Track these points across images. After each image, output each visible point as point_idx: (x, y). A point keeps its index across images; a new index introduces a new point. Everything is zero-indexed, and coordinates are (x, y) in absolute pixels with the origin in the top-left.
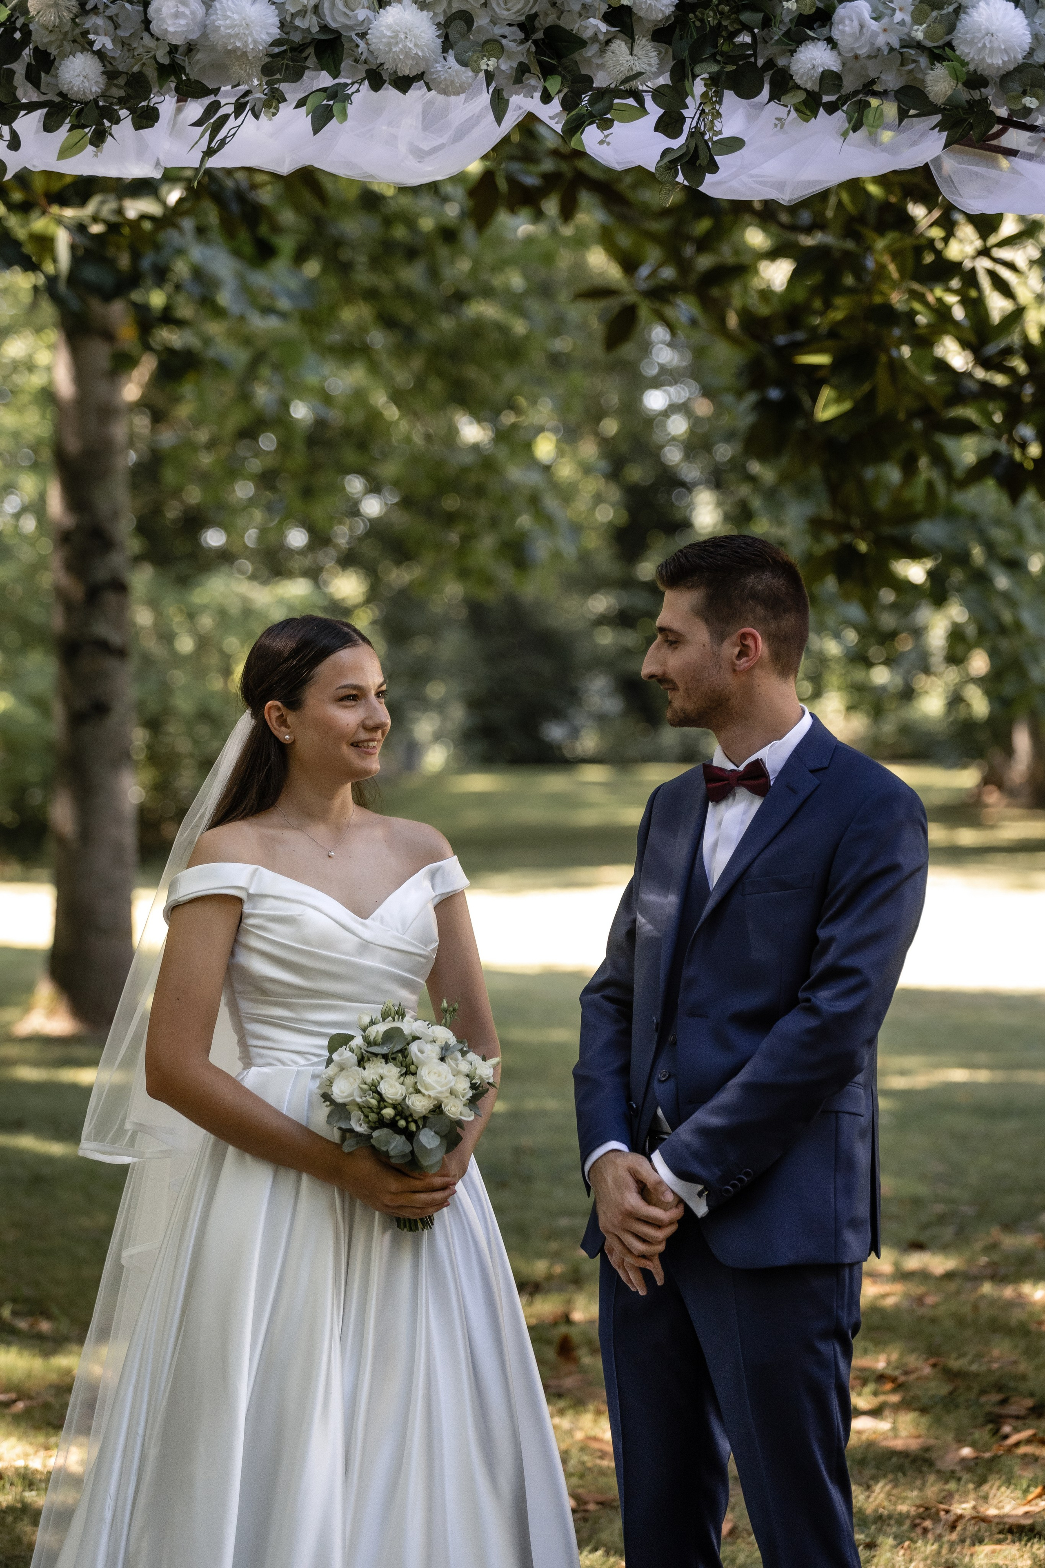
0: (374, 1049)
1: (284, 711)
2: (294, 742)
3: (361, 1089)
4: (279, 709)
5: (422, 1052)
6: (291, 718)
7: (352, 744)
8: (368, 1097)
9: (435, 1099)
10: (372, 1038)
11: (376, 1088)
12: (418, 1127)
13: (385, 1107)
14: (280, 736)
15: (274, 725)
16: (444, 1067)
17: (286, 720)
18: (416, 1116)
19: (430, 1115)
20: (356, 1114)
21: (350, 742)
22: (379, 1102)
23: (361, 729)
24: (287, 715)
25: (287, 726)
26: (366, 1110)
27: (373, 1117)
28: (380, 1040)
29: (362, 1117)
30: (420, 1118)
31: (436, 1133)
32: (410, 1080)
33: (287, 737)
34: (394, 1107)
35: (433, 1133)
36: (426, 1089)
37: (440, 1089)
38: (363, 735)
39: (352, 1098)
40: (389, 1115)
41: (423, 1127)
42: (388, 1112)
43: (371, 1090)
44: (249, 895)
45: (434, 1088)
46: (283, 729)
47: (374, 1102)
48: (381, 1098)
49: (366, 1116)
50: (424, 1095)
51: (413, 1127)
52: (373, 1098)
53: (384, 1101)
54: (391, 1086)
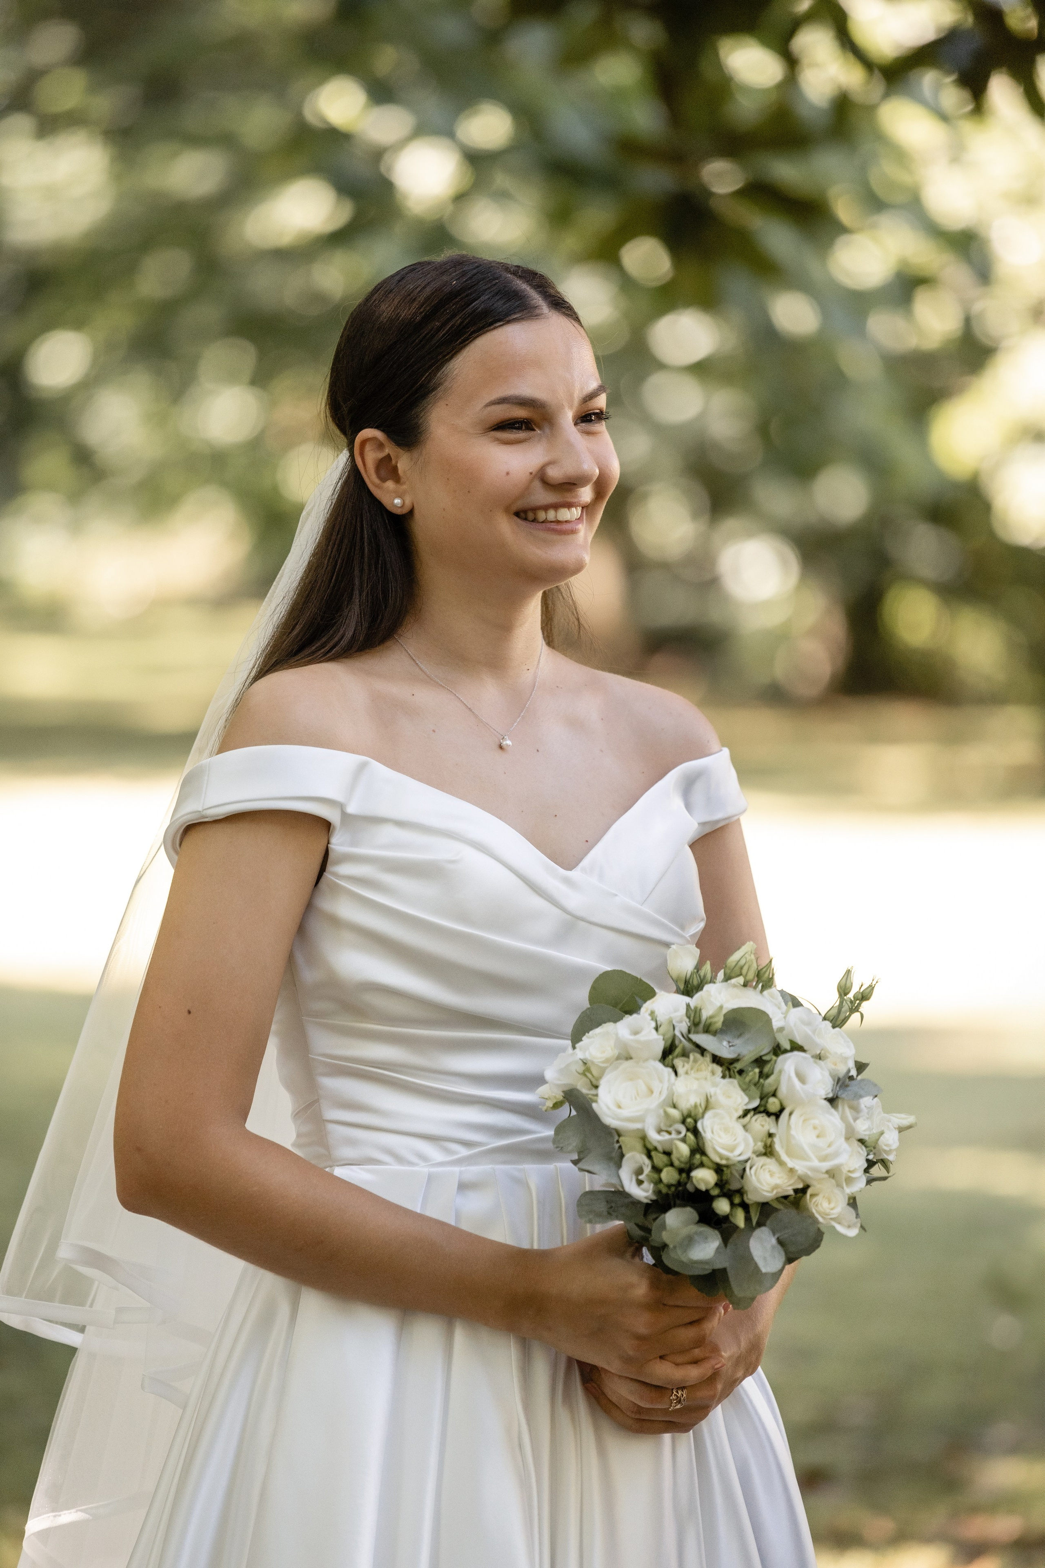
0: (702, 1039)
1: (390, 449)
2: (411, 512)
3: (666, 1114)
4: (380, 446)
5: (802, 1079)
6: (403, 462)
7: (517, 514)
8: (674, 1136)
9: (800, 1178)
10: (705, 1015)
11: (696, 1122)
12: (748, 1219)
13: (702, 1165)
14: (385, 499)
15: (371, 478)
16: (832, 1120)
17: (395, 469)
18: (751, 1198)
19: (776, 1205)
20: (634, 1158)
21: (515, 508)
22: (693, 1152)
23: (537, 484)
24: (397, 457)
25: (397, 479)
26: (659, 1159)
27: (669, 1175)
28: (719, 1021)
29: (647, 1170)
30: (758, 1204)
31: (780, 1242)
32: (761, 1124)
33: (397, 501)
34: (719, 1169)
35: (774, 1241)
36: (788, 1154)
37: (816, 1163)
38: (542, 496)
39: (638, 1126)
40: (706, 1182)
41: (760, 1224)
42: (704, 1177)
43: (683, 1122)
44: (345, 815)
45: (804, 1157)
46: (390, 485)
47: (684, 1150)
48: (699, 1149)
49: (656, 1169)
50: (781, 1163)
51: (739, 1219)
52: (684, 1140)
53: (703, 1153)
54: (726, 1130)
